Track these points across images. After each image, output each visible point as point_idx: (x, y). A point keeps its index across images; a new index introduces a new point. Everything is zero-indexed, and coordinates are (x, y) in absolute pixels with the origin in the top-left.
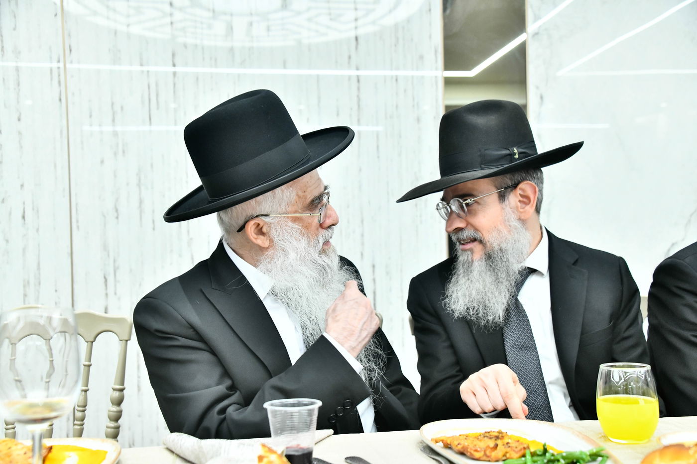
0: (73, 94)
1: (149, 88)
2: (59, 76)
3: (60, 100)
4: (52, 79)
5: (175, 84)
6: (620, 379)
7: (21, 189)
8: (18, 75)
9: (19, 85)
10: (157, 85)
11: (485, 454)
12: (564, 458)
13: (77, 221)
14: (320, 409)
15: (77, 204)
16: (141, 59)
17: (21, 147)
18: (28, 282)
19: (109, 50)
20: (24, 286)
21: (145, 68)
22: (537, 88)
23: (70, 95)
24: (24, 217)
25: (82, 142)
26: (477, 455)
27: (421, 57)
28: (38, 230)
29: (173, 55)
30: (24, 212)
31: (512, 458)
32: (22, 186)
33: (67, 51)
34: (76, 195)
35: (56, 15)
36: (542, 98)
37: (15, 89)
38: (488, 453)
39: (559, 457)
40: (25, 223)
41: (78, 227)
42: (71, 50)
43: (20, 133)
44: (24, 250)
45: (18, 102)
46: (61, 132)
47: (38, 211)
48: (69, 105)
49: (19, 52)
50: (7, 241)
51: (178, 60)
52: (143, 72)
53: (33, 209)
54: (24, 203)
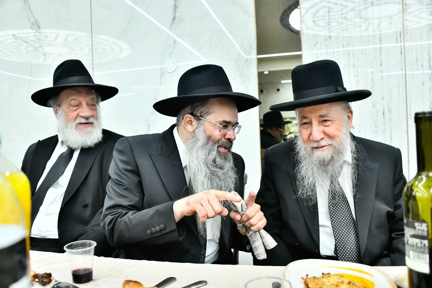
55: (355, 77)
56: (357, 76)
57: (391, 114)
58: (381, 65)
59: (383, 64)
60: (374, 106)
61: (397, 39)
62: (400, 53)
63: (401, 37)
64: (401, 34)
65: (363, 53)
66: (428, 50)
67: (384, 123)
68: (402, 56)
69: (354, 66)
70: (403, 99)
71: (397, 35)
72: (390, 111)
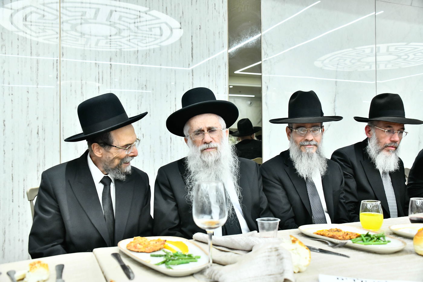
0: (63, 75)
1: (99, 74)
2: (57, 66)
3: (57, 78)
4: (53, 68)
5: (111, 72)
6: (371, 207)
7: (37, 120)
8: (38, 66)
10: (102, 72)
11: (343, 237)
12: (376, 237)
14: (280, 222)
15: (63, 127)
17: (38, 100)
18: (39, 164)
19: (81, 55)
22: (266, 83)
23: (62, 76)
24: (38, 133)
25: (67, 98)
26: (340, 238)
27: (219, 67)
28: (44, 139)
29: (111, 59)
30: (38, 131)
31: (353, 238)
32: (37, 118)
33: (61, 56)
34: (63, 123)
36: (267, 87)
37: (36, 72)
38: (344, 237)
39: (374, 237)
40: (38, 136)
42: (63, 55)
43: (37, 93)
44: (38, 149)
45: (37, 78)
46: (57, 93)
47: (45, 131)
48: (61, 81)
50: (30, 145)
52: (96, 64)
53: (42, 130)
54: (38, 127)
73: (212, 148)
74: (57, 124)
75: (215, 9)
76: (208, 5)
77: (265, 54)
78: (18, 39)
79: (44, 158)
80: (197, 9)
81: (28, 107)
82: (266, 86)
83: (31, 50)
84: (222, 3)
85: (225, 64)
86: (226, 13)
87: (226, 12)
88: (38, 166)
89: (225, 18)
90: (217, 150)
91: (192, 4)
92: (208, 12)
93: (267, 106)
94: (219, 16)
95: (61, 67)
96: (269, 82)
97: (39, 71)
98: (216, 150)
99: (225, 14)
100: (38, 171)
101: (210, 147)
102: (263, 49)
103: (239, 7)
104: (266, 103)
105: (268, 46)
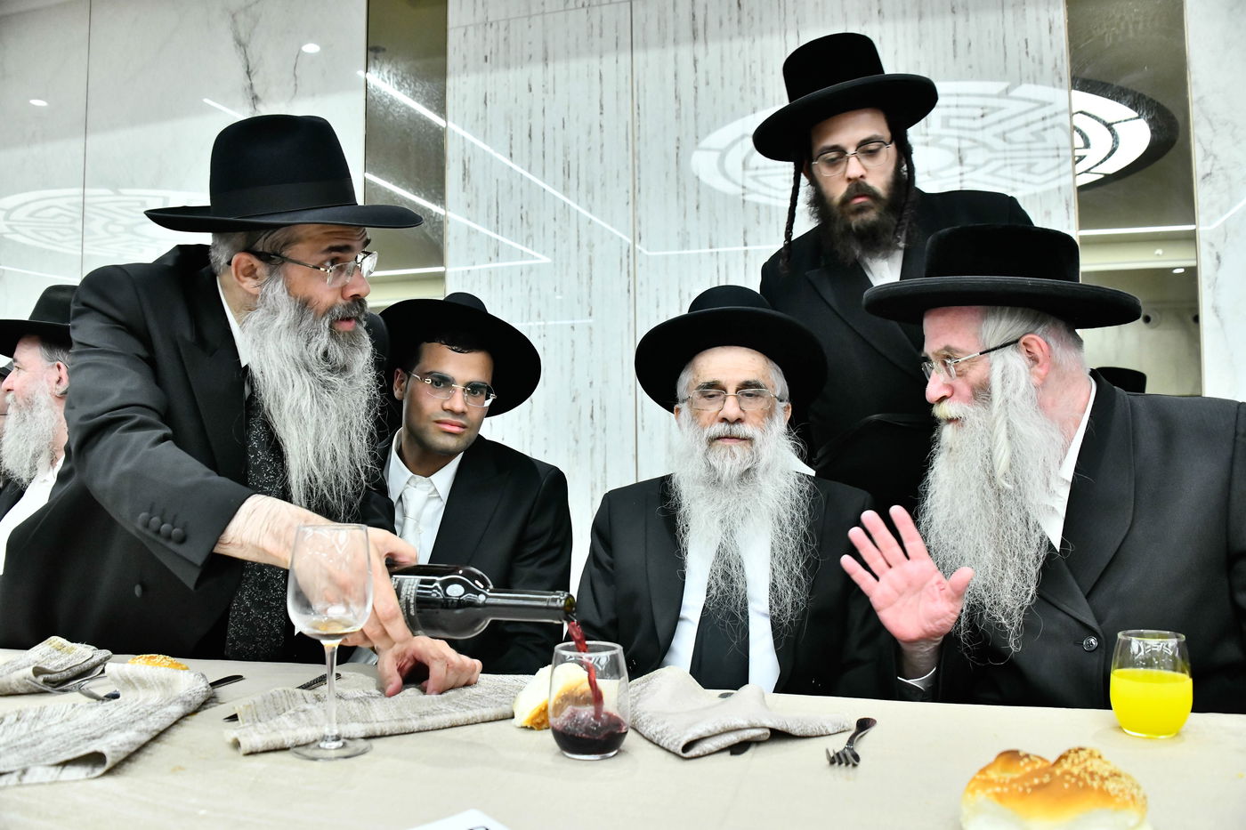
0: (641, 283)
1: (718, 271)
2: (629, 265)
3: (629, 291)
4: (621, 270)
5: (746, 265)
7: (590, 387)
8: (591, 269)
9: (591, 278)
10: (727, 267)
13: (643, 421)
16: (711, 240)
17: (591, 343)
18: (595, 485)
19: (678, 233)
20: (592, 490)
21: (714, 250)
22: (1212, 245)
23: (638, 285)
24: (592, 417)
28: (605, 430)
29: (745, 233)
30: (593, 411)
32: (591, 383)
33: (637, 240)
35: (628, 203)
36: (1218, 258)
37: (587, 283)
40: (593, 423)
41: (643, 427)
42: (640, 238)
44: (592, 451)
45: (590, 296)
46: (629, 324)
48: (637, 296)
49: (593, 246)
50: (577, 441)
51: (750, 238)
52: (712, 253)
53: (601, 408)
54: (593, 402)
55: (540, 337)
56: (544, 336)
57: (605, 416)
58: (590, 315)
59: (593, 312)
60: (574, 399)
61: (621, 260)
62: (626, 291)
63: (628, 257)
64: (629, 251)
65: (558, 289)
66: (679, 285)
67: (593, 436)
68: (629, 297)
69: (539, 315)
70: (630, 386)
71: (621, 253)
72: (605, 410)
73: (738, 438)
74: (630, 394)
75: (1027, 53)
76: (1005, 47)
77: (1206, 157)
78: (555, 219)
79: (605, 471)
80: (970, 67)
81: (573, 360)
82: (1215, 257)
83: (578, 237)
84: (1050, 32)
85: (1067, 205)
86: (1062, 61)
87: (1062, 56)
88: (593, 487)
89: (1059, 73)
90: (752, 445)
91: (955, 56)
92: (1005, 68)
93: (1218, 316)
94: (1041, 71)
95: (637, 266)
96: (1225, 241)
97: (593, 281)
98: (749, 446)
99: (1059, 62)
100: (592, 499)
101: (735, 433)
102: (1199, 141)
103: (1105, 34)
104: (1216, 310)
105: (1214, 131)
